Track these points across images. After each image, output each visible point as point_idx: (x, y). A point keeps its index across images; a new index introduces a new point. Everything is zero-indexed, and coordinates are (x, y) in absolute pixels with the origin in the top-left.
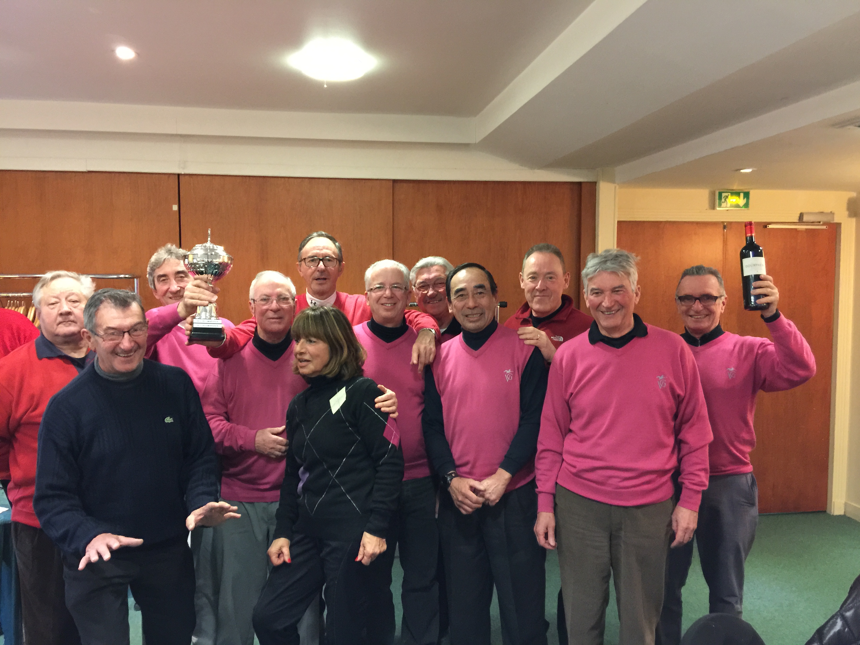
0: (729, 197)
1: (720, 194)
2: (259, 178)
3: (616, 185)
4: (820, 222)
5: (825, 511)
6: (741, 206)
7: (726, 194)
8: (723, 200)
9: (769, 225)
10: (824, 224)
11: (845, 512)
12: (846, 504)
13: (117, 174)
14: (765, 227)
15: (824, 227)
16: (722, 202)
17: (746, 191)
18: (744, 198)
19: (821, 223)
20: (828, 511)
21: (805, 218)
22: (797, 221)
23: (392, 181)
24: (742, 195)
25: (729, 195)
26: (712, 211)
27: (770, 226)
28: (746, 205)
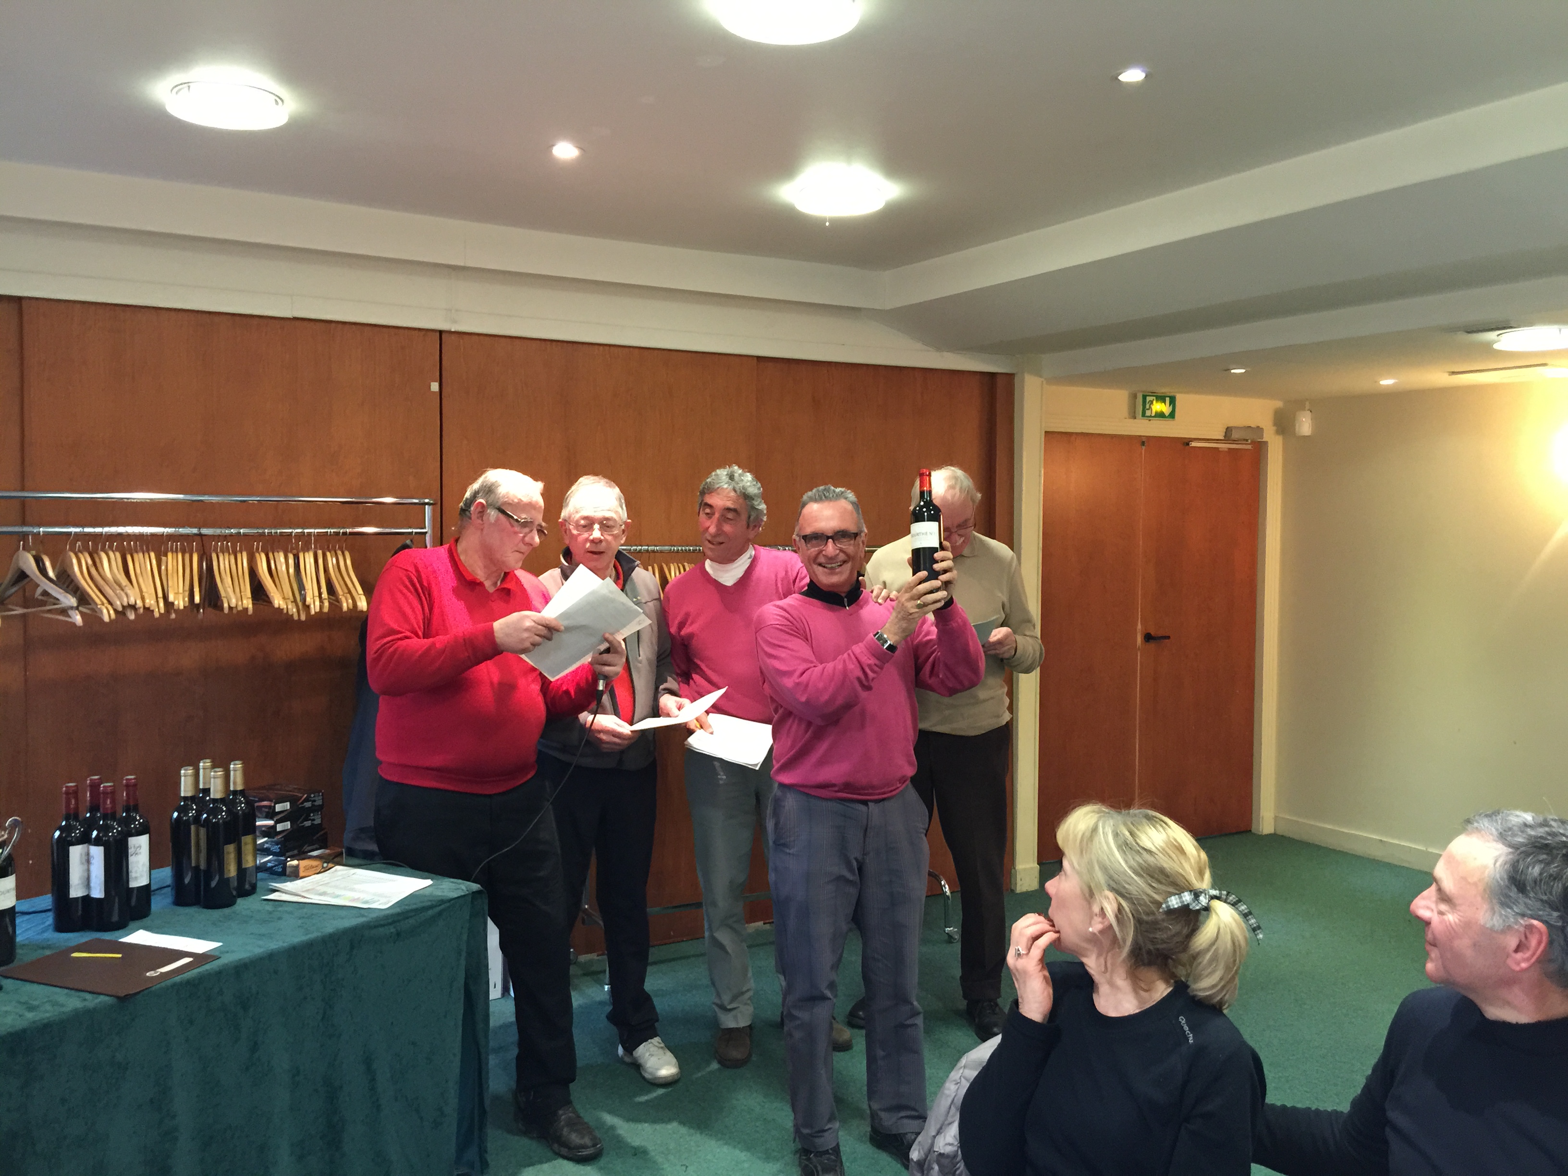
0: (1154, 402)
1: (1144, 397)
2: (565, 344)
3: (1043, 379)
4: (1247, 440)
5: (1250, 831)
6: (1167, 415)
7: (1151, 398)
8: (1147, 406)
9: (1193, 443)
11: (1275, 830)
12: (1276, 818)
13: (340, 326)
14: (1188, 444)
15: (1249, 447)
16: (1147, 409)
17: (1172, 394)
18: (1170, 405)
19: (1249, 441)
20: (1253, 830)
21: (1232, 435)
22: (1222, 438)
23: (755, 358)
24: (1168, 400)
25: (1153, 400)
26: (1132, 420)
28: (1172, 415)
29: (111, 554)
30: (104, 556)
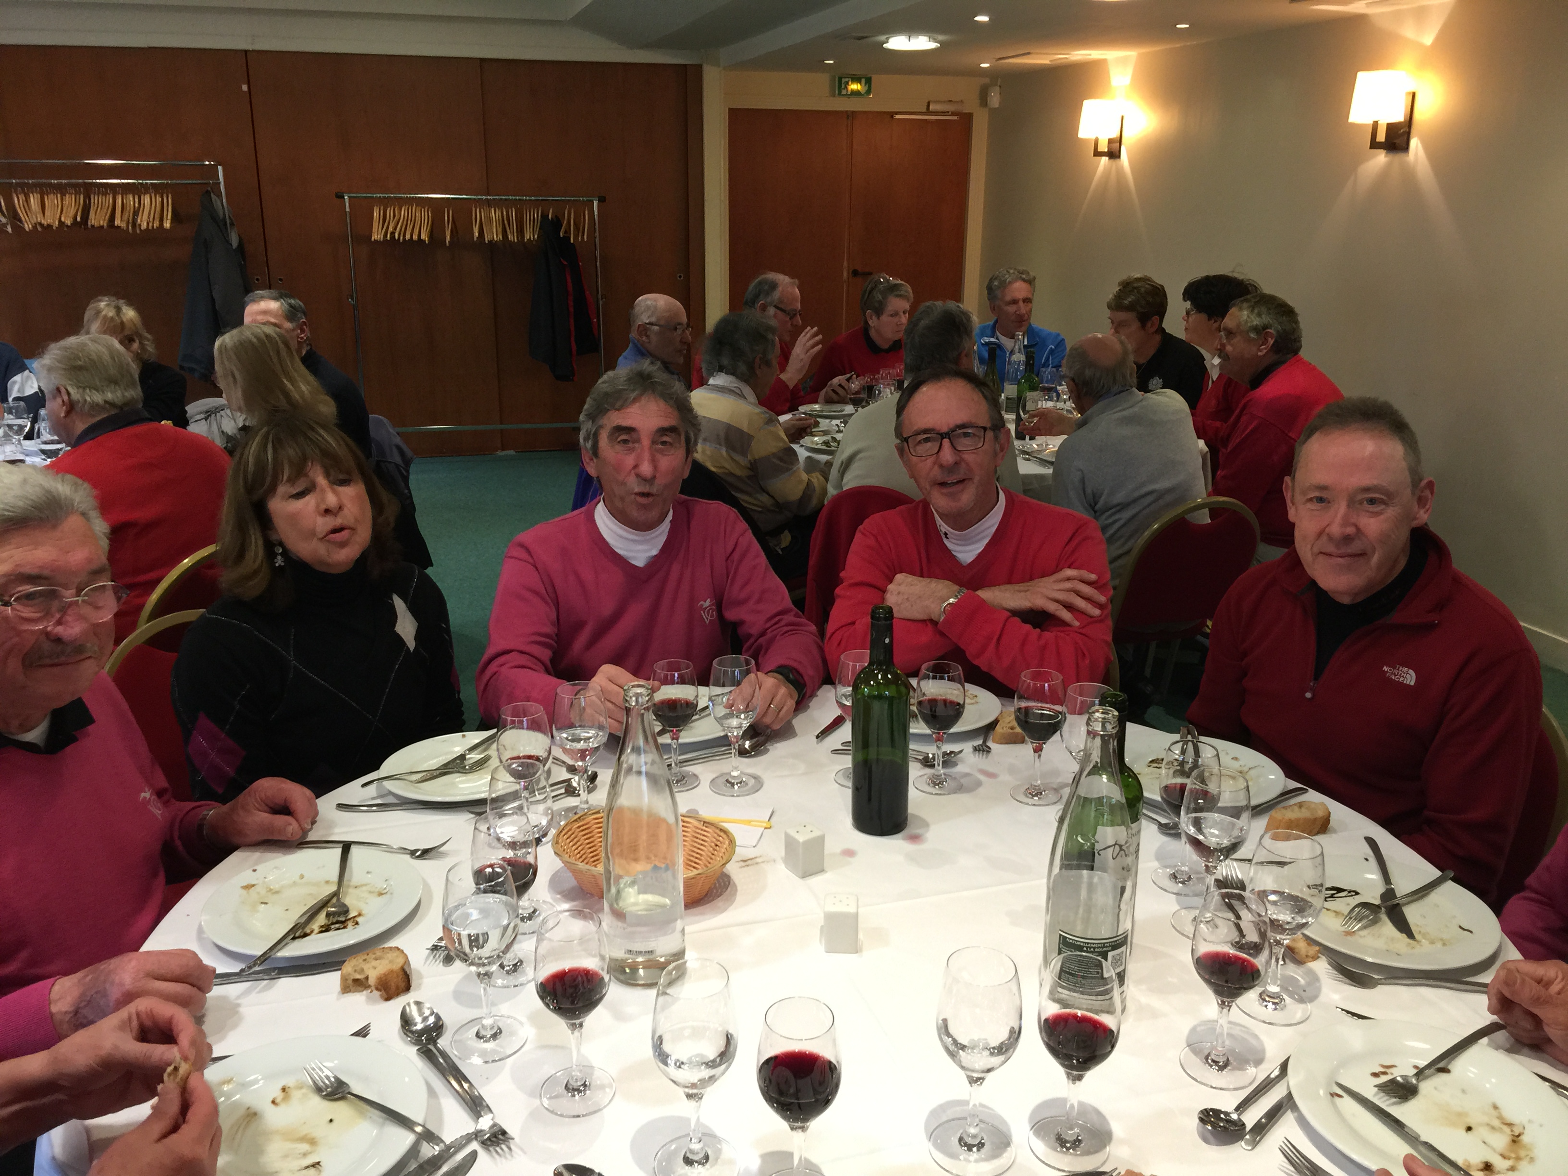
1: (840, 79)
3: (722, 69)
4: (948, 112)
6: (863, 93)
8: (843, 86)
9: (896, 115)
10: (953, 114)
14: (892, 117)
15: (955, 118)
16: (843, 89)
17: (867, 76)
18: (866, 85)
21: (932, 107)
22: (925, 110)
23: (479, 60)
24: (863, 81)
25: (849, 81)
26: (832, 98)
27: (898, 117)
28: (868, 93)
29: (35, 195)
30: (31, 195)
